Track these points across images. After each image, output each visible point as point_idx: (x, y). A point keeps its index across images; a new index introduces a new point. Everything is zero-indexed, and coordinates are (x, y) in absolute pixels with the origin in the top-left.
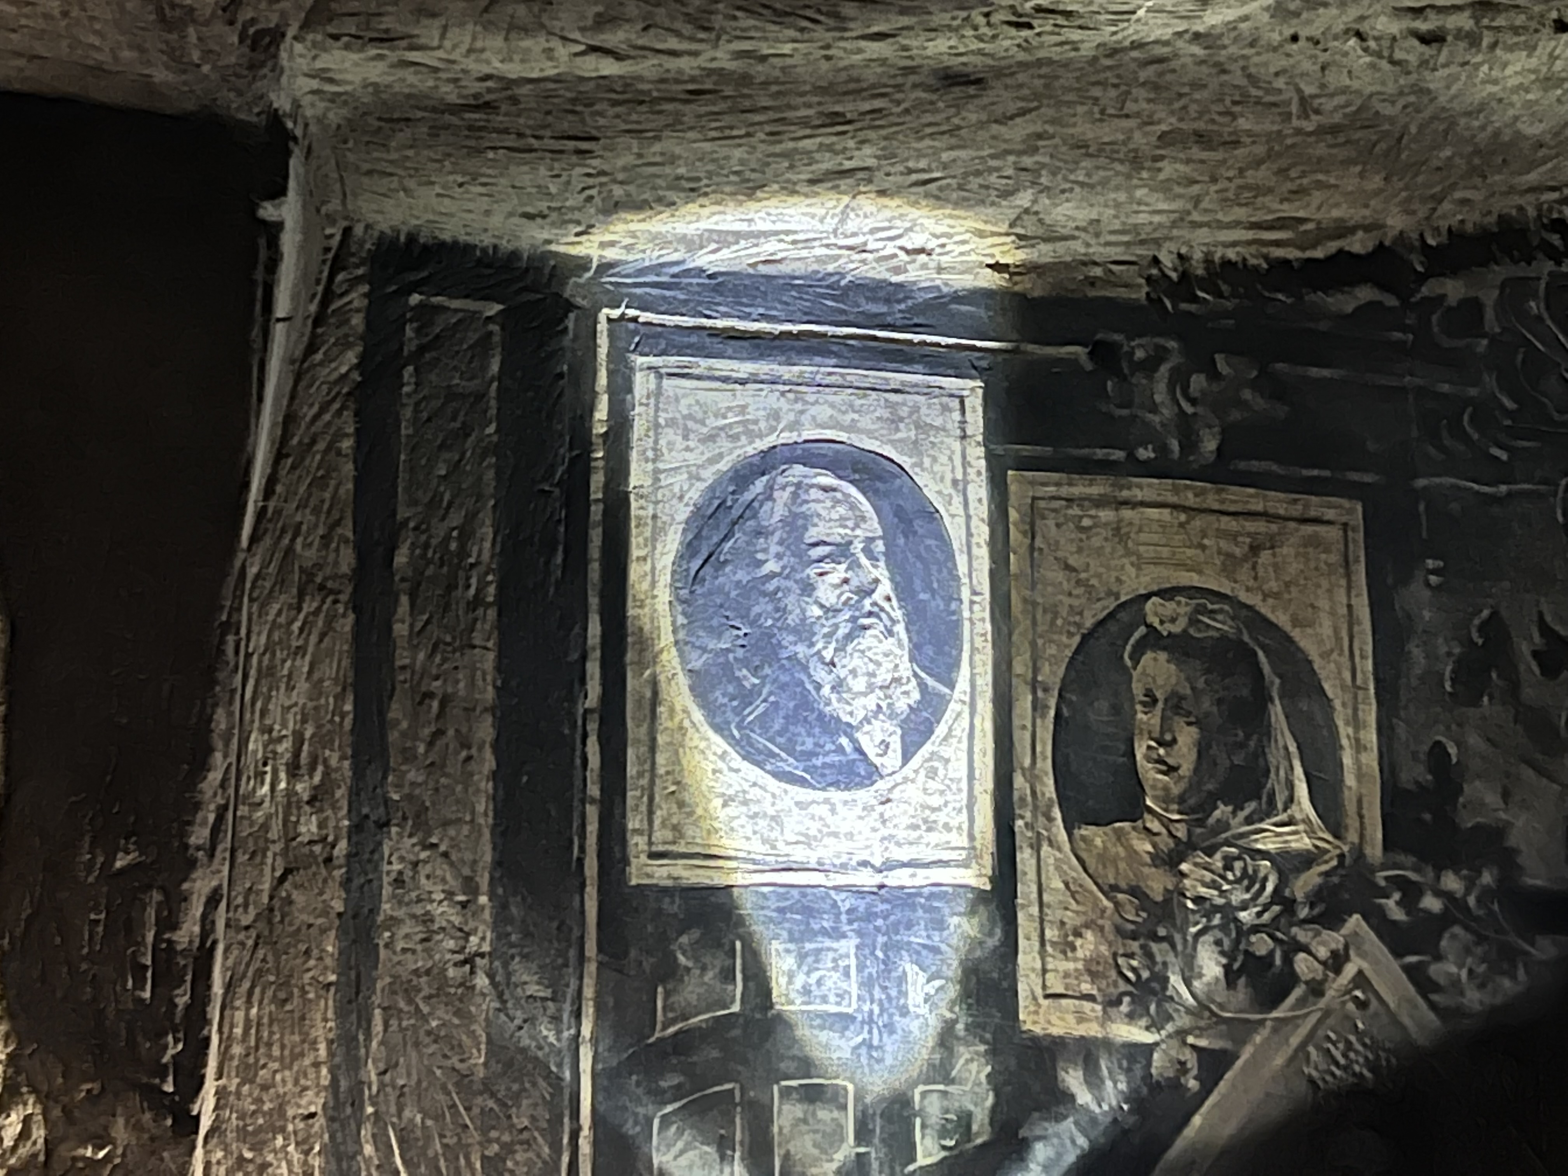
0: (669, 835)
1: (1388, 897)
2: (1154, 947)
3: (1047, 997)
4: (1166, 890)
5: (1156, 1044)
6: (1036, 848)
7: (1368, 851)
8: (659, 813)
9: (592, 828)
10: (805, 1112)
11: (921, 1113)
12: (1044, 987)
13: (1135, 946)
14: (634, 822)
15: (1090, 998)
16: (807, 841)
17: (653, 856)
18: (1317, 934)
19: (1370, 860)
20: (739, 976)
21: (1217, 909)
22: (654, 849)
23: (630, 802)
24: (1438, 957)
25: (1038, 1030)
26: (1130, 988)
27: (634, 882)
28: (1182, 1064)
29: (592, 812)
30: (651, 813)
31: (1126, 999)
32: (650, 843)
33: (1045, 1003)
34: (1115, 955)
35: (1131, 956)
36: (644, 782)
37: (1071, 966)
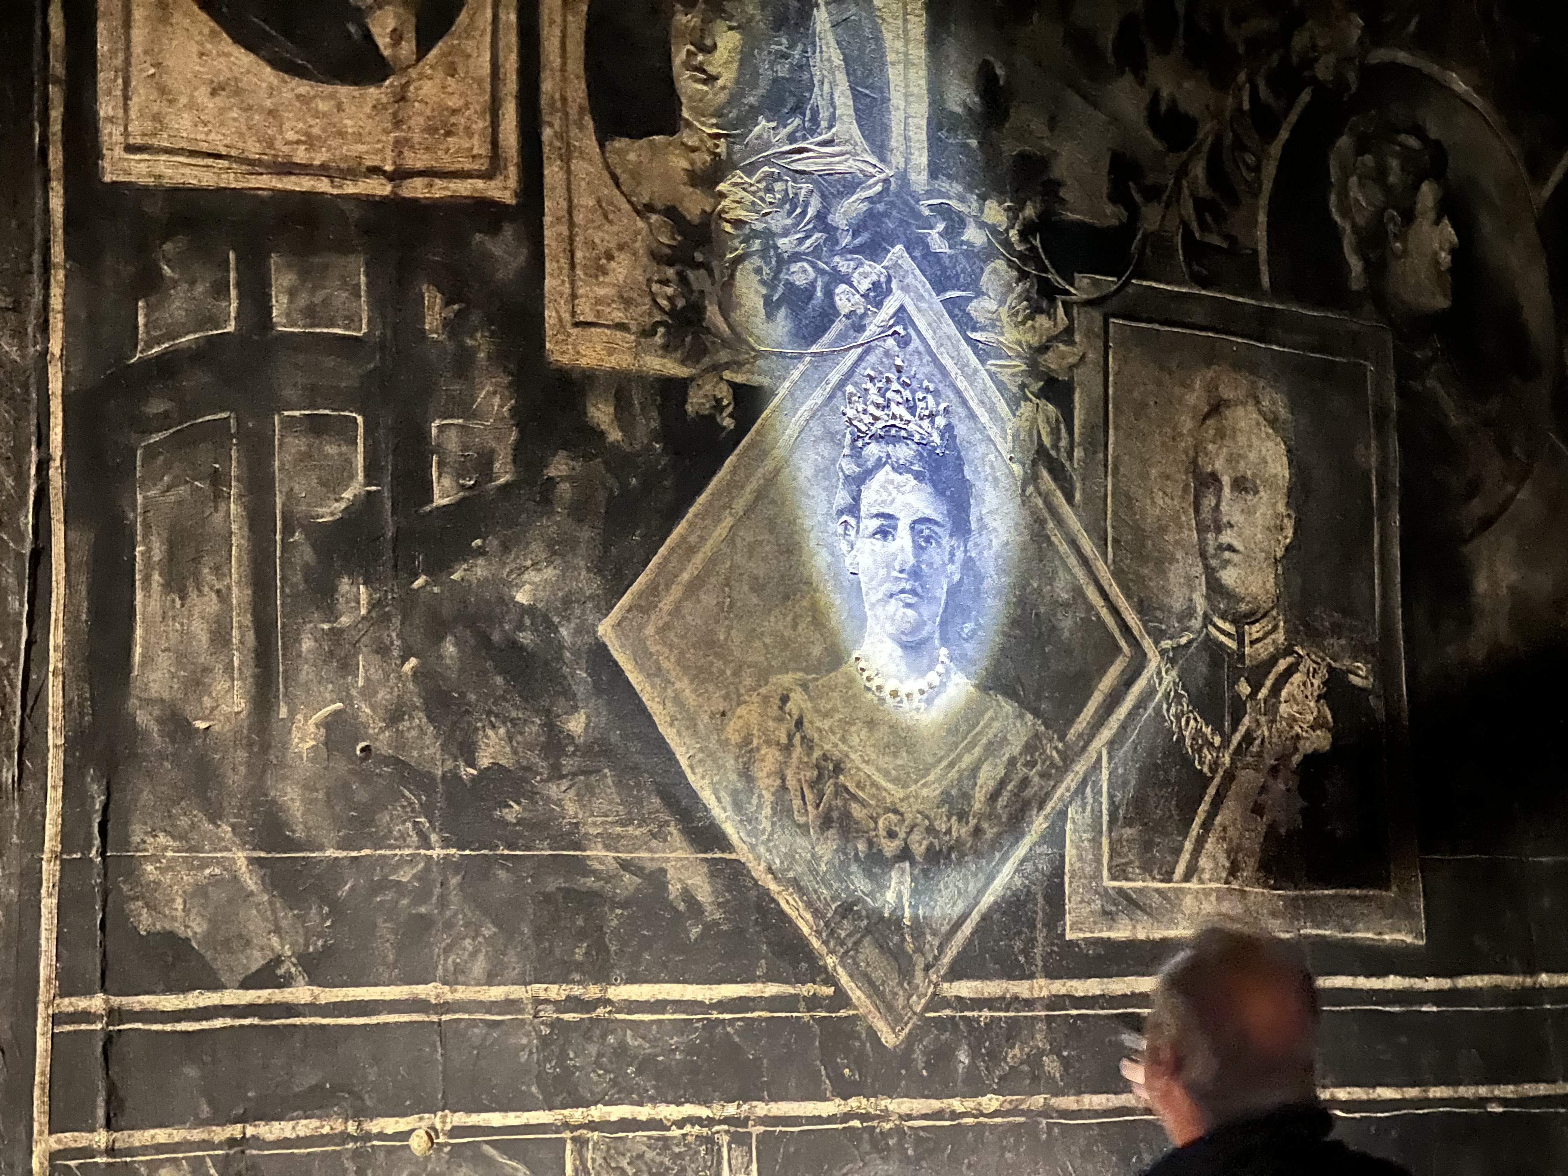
0: (149, 125)
1: (932, 228)
2: (691, 275)
3: (577, 325)
4: (704, 211)
5: (692, 379)
6: (566, 160)
7: (913, 177)
8: (135, 99)
9: (56, 114)
10: (310, 446)
11: (439, 449)
12: (573, 314)
13: (670, 272)
14: (106, 108)
15: (622, 327)
16: (310, 141)
17: (130, 149)
18: (860, 264)
19: (914, 187)
20: (233, 292)
21: (755, 234)
22: (131, 141)
23: (101, 86)
24: (979, 294)
25: (565, 360)
26: (666, 318)
27: (107, 179)
28: (718, 401)
29: (55, 93)
30: (126, 98)
31: (661, 330)
32: (126, 133)
33: (574, 331)
34: (649, 281)
35: (665, 282)
36: (119, 61)
37: (601, 292)
